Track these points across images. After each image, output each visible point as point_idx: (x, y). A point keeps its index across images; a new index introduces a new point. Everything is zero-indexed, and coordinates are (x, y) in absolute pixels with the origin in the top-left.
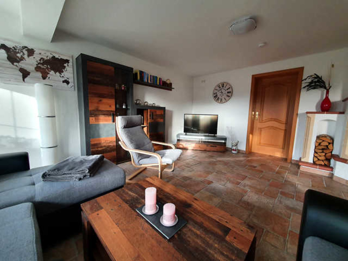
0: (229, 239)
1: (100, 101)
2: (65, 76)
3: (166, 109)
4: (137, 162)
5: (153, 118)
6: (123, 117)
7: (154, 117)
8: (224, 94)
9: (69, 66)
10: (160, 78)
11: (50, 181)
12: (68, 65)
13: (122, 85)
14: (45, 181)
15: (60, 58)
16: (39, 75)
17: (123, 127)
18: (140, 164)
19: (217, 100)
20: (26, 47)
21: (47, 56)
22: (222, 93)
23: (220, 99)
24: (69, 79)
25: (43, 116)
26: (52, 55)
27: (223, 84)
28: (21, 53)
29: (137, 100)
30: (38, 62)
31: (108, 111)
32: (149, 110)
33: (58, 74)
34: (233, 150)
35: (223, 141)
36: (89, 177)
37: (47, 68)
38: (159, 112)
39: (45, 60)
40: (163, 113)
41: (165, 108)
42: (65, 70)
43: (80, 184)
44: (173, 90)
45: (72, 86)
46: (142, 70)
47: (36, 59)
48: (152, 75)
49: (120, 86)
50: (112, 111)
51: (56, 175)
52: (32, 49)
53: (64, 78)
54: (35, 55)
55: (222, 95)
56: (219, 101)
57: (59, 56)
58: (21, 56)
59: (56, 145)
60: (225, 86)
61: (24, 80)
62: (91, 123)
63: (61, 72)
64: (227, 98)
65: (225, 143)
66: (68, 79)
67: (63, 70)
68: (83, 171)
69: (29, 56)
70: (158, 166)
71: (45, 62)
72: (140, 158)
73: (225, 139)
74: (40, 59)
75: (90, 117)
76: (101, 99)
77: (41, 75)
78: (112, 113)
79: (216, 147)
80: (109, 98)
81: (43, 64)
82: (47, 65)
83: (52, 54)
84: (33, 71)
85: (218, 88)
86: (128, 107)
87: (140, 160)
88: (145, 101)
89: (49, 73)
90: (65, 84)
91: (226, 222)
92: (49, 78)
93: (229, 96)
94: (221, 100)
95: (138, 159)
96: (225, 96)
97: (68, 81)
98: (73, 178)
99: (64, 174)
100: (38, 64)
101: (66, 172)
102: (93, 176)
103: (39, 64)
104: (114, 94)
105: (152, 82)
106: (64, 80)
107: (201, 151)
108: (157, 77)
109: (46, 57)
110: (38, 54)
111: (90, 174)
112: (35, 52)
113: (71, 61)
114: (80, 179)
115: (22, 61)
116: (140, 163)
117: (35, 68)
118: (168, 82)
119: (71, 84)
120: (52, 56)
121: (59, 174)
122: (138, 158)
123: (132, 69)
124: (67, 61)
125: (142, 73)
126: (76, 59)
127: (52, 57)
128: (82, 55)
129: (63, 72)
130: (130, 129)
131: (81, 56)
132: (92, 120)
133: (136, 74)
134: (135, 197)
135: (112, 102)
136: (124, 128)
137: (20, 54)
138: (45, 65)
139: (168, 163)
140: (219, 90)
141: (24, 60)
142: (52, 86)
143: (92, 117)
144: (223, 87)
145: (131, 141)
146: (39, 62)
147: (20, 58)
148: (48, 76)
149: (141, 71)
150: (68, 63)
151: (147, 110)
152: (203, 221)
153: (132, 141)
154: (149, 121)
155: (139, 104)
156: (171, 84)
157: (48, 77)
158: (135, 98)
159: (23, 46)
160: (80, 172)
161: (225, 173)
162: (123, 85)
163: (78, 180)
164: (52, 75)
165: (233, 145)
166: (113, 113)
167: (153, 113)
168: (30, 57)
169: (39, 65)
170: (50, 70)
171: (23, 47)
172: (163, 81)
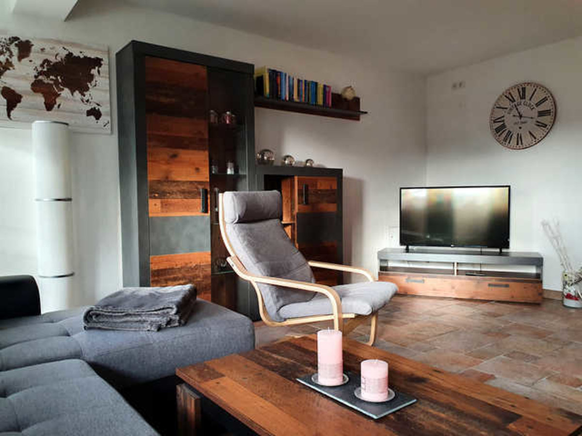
0: (514, 427)
1: (175, 156)
2: (92, 99)
3: (345, 174)
4: (275, 311)
5: (307, 203)
6: (235, 195)
7: (312, 198)
8: (529, 120)
9: (101, 74)
10: (325, 86)
11: (99, 329)
12: (99, 72)
13: (225, 112)
14: (90, 328)
15: (82, 57)
16: (40, 100)
17: (236, 221)
18: (281, 318)
19: (505, 140)
20: (16, 39)
21: (57, 55)
22: (521, 116)
23: (515, 136)
24: (101, 107)
25: (47, 200)
26: (67, 50)
27: (524, 89)
28: (6, 52)
29: (262, 153)
30: (37, 70)
31: (191, 182)
32: (296, 178)
33: (77, 94)
34: (569, 296)
35: (533, 270)
36: (177, 324)
37: (56, 82)
38: (323, 185)
39: (51, 64)
40: (335, 187)
41: (341, 170)
42: (93, 83)
43: (162, 339)
44: (362, 117)
45: (106, 122)
46: (275, 69)
47: (34, 63)
48: (303, 79)
49: (220, 115)
50: (200, 183)
51: (111, 316)
52: (28, 42)
53: (90, 103)
54: (32, 55)
55: (523, 123)
56: (514, 141)
57: (81, 52)
58: (7, 60)
59: (70, 273)
60: (528, 94)
61: (9, 115)
62: (150, 215)
63: (83, 89)
64: (539, 132)
65: (538, 278)
66: (98, 105)
67: (89, 86)
68: (165, 311)
69: (20, 57)
70: (332, 320)
71: (51, 68)
72: (281, 302)
73: (538, 262)
74: (41, 62)
75: (151, 198)
76: (174, 151)
77: (43, 100)
78: (201, 188)
79: (507, 286)
80: (195, 149)
81: (47, 74)
82: (55, 76)
83: (67, 48)
84: (26, 93)
85: (507, 103)
86: (241, 173)
87: (280, 308)
88: (284, 154)
89: (59, 95)
90: (92, 117)
91: (513, 406)
92: (59, 106)
93: (545, 126)
94: (519, 138)
95: (275, 303)
96: (530, 125)
97: (99, 109)
98: (145, 325)
99: (127, 315)
100: (37, 74)
101: (130, 312)
102: (185, 324)
103: (40, 73)
104: (206, 136)
105: (303, 99)
106: (89, 108)
107: (459, 302)
108: (316, 84)
109: (54, 57)
110: (38, 52)
111: (181, 318)
112: (33, 48)
113: (105, 61)
114: (160, 329)
115: (8, 71)
116: (283, 316)
117: (33, 85)
118: (349, 95)
119: (104, 119)
120: (67, 53)
121: (117, 314)
122: (276, 300)
123: (252, 66)
124: (97, 62)
125: (275, 75)
126: (117, 54)
127: (67, 55)
128: (134, 43)
129: (87, 89)
130: (253, 225)
131: (131, 46)
132: (154, 206)
133: (261, 79)
134: (288, 363)
135: (202, 157)
136: (237, 223)
137: (4, 56)
138: (51, 77)
139: (360, 313)
140: (511, 109)
141: (11, 68)
142: (67, 124)
143: (155, 198)
144: (523, 97)
145: (257, 258)
146: (40, 69)
147: (4, 64)
148: (58, 101)
149: (274, 71)
150: (100, 65)
151: (292, 177)
152: (455, 402)
153: (259, 256)
154: (296, 211)
155: (269, 162)
156: (357, 100)
157: (58, 104)
158: (259, 147)
159: (11, 37)
160: (159, 312)
161: (536, 358)
162: (228, 113)
163: (156, 330)
164: (66, 99)
165: (567, 279)
166: (203, 189)
167: (307, 187)
168: (24, 60)
169: (40, 77)
170: (62, 87)
171: (12, 39)
172: (333, 94)
